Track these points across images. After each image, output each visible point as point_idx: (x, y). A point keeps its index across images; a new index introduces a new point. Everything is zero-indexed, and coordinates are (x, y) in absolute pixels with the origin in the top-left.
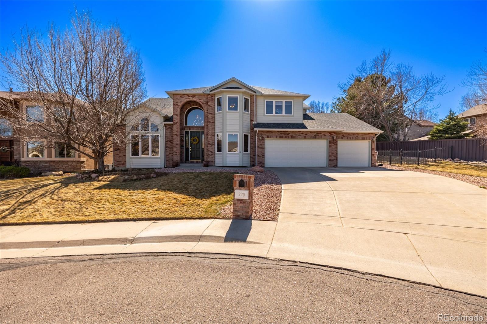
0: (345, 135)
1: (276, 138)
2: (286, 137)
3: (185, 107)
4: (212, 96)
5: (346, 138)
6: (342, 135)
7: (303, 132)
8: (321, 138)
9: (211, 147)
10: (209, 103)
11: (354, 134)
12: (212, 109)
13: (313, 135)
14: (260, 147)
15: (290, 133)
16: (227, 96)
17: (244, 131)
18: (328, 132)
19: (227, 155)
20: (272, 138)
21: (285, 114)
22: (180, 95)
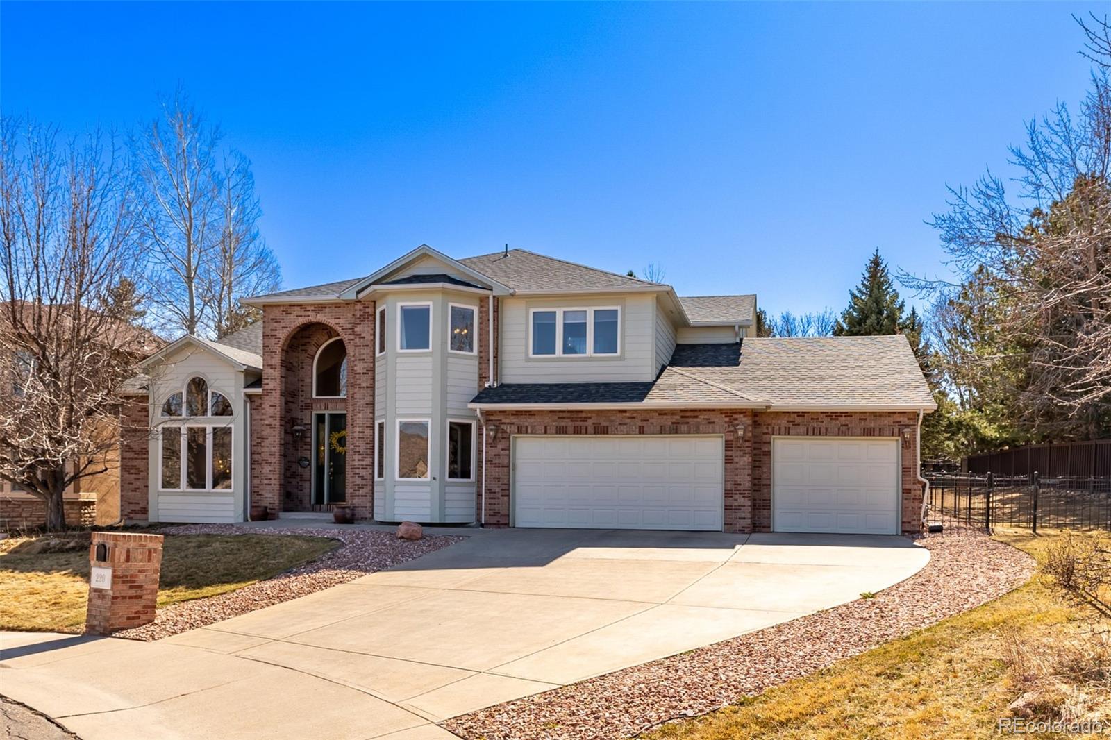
0: (798, 420)
1: (546, 433)
2: (577, 431)
3: (315, 339)
4: (368, 307)
5: (802, 429)
6: (788, 422)
7: (636, 411)
8: (697, 431)
9: (361, 463)
10: (357, 329)
11: (833, 415)
12: (367, 346)
13: (668, 421)
14: (494, 462)
15: (590, 418)
16: (399, 304)
17: (450, 412)
18: (722, 411)
19: (398, 489)
20: (532, 433)
21: (595, 352)
22: (282, 309)
